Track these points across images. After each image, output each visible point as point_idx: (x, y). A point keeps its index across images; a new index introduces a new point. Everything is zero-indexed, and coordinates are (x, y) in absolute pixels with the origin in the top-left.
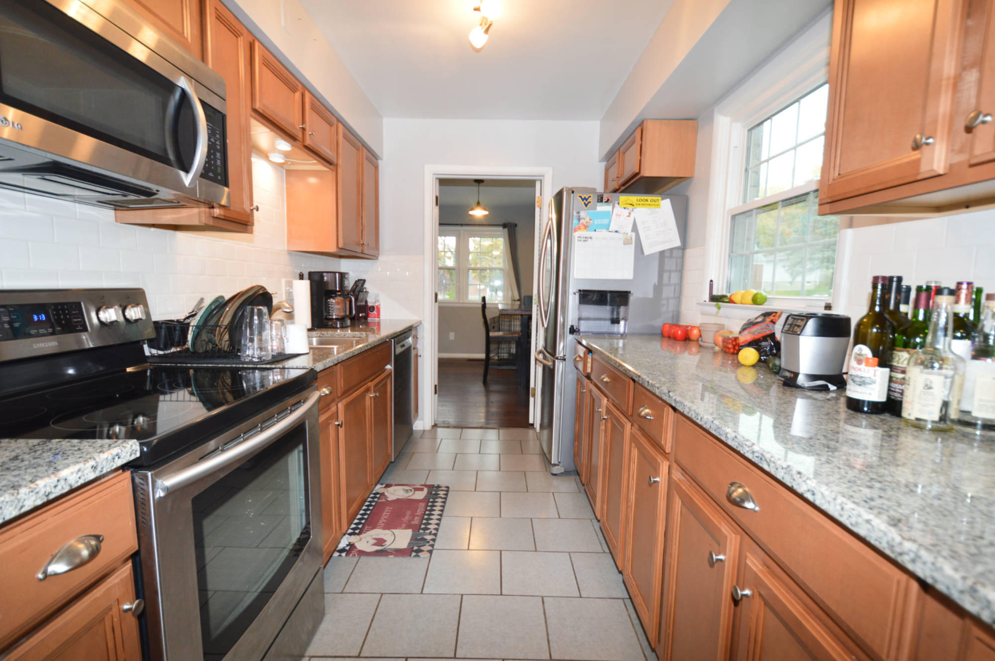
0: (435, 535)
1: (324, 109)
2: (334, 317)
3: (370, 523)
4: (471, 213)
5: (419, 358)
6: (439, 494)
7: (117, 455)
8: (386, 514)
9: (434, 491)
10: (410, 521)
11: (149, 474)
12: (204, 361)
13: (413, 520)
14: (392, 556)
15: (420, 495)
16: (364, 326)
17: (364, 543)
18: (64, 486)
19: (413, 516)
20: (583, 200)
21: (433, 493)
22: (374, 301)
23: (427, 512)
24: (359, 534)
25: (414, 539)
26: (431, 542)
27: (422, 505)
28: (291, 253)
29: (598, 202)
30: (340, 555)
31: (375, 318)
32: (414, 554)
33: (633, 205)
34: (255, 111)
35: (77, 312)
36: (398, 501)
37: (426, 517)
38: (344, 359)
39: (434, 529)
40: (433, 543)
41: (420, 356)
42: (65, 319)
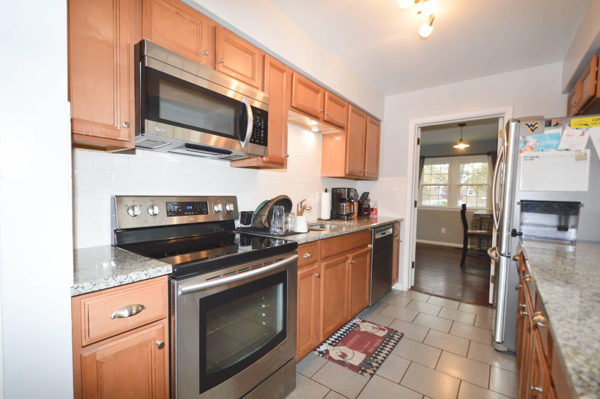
0: (380, 364)
1: (339, 99)
2: (344, 214)
3: (342, 341)
4: (455, 147)
5: (400, 242)
6: (395, 337)
7: (159, 270)
8: (354, 339)
9: (391, 333)
10: (367, 349)
11: (176, 282)
12: (256, 232)
13: (369, 348)
14: (347, 368)
15: (381, 334)
16: (367, 220)
17: (335, 353)
18: (130, 280)
19: (371, 346)
20: (529, 126)
21: (391, 335)
22: (373, 205)
23: (381, 347)
24: (334, 346)
25: (365, 361)
26: (375, 369)
27: (380, 340)
28: (323, 178)
29: (546, 126)
30: (319, 355)
31: (374, 215)
32: (360, 372)
33: (588, 125)
34: (292, 107)
35: (205, 206)
36: (366, 333)
37: (379, 350)
38: (324, 238)
39: (381, 360)
40: (376, 369)
41: (401, 241)
42: (200, 209)
